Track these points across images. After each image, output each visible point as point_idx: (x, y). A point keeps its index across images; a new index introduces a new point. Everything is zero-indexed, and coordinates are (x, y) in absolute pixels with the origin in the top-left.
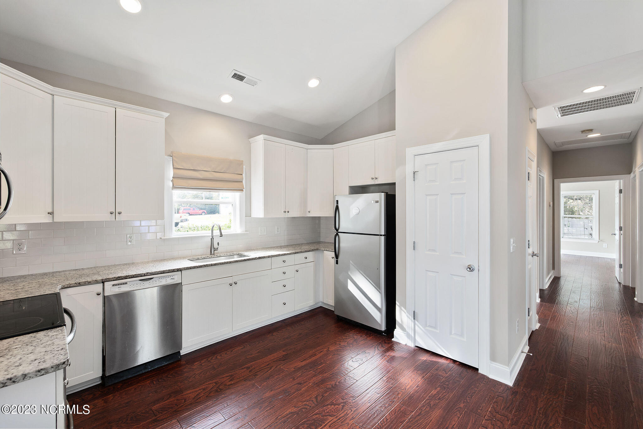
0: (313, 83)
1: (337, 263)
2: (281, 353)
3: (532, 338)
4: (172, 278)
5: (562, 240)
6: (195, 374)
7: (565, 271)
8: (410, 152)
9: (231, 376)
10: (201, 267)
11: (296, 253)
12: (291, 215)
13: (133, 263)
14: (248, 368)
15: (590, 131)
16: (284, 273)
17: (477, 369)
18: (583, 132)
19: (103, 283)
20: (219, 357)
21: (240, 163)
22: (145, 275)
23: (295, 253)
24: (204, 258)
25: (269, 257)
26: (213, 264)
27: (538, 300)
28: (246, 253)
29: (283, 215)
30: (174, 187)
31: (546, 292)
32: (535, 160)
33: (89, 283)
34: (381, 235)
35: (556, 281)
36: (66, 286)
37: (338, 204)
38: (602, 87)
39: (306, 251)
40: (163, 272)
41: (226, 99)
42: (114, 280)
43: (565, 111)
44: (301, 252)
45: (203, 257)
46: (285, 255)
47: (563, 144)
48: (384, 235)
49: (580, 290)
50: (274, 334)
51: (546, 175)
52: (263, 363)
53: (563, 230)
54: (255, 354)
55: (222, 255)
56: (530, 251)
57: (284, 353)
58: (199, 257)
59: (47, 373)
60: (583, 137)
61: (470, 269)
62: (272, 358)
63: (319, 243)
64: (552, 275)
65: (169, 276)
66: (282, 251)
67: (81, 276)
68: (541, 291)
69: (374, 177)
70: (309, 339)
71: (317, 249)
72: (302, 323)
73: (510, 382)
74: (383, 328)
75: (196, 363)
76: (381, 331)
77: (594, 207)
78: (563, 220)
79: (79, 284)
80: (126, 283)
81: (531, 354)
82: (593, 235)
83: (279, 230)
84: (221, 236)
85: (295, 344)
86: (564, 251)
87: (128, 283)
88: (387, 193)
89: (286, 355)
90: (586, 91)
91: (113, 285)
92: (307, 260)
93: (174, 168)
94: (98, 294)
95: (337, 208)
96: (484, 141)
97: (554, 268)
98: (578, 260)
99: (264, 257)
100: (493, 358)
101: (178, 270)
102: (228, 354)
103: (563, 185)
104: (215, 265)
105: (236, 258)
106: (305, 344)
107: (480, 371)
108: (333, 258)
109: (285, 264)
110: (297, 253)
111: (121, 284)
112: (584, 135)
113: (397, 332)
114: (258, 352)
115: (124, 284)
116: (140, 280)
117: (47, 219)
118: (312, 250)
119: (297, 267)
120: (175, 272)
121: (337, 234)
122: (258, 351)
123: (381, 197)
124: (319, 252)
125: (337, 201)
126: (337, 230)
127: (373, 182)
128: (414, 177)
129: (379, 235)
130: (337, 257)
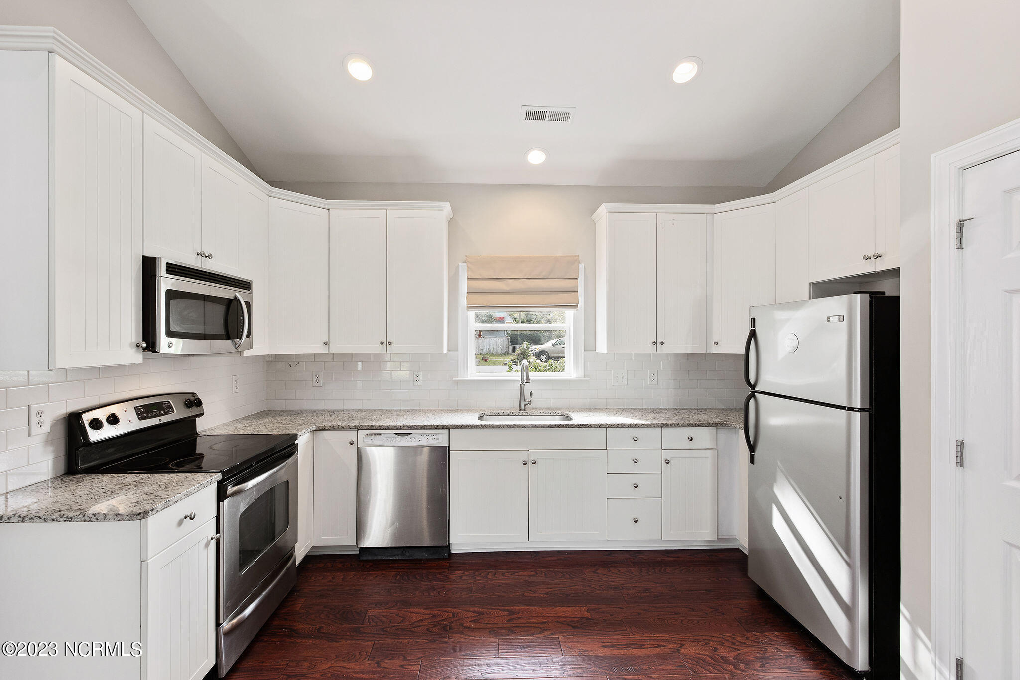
1: (752, 461)
2: (582, 612)
4: (435, 437)
6: (444, 587)
9: (480, 614)
10: (476, 427)
11: (663, 426)
12: (667, 349)
13: (419, 410)
14: (511, 613)
16: (636, 462)
19: (358, 430)
20: (489, 577)
21: (574, 261)
22: (402, 427)
24: (507, 415)
25: (600, 426)
26: (496, 425)
28: (572, 415)
29: (650, 350)
30: (469, 307)
33: (342, 428)
34: (854, 410)
36: (321, 428)
37: (754, 326)
39: (692, 425)
40: (424, 427)
41: (536, 157)
42: (367, 429)
44: (683, 426)
45: (506, 412)
46: (642, 426)
48: (861, 410)
50: (598, 572)
52: (540, 615)
54: (541, 594)
55: (536, 412)
57: (586, 614)
58: (499, 412)
59: (122, 520)
62: (561, 614)
65: (431, 434)
66: (638, 419)
67: (352, 418)
69: (870, 254)
70: (656, 607)
71: (723, 424)
72: (669, 569)
74: (861, 664)
75: (459, 572)
76: (852, 668)
79: (333, 428)
80: (380, 435)
83: (655, 377)
85: (621, 606)
87: (382, 435)
89: (587, 619)
91: (367, 435)
92: (695, 444)
93: (469, 279)
94: (351, 444)
95: (753, 334)
99: (589, 426)
101: (444, 427)
102: (505, 576)
104: (499, 427)
105: (557, 421)
106: (639, 614)
109: (637, 445)
110: (668, 426)
111: (375, 435)
114: (547, 594)
115: (377, 435)
116: (396, 434)
117: (321, 350)
118: (708, 425)
119: (667, 455)
120: (439, 429)
121: (752, 395)
122: (548, 590)
123: (858, 302)
124: (728, 429)
125: (753, 321)
126: (751, 385)
127: (868, 268)
128: (959, 238)
129: (843, 408)
130: (751, 448)
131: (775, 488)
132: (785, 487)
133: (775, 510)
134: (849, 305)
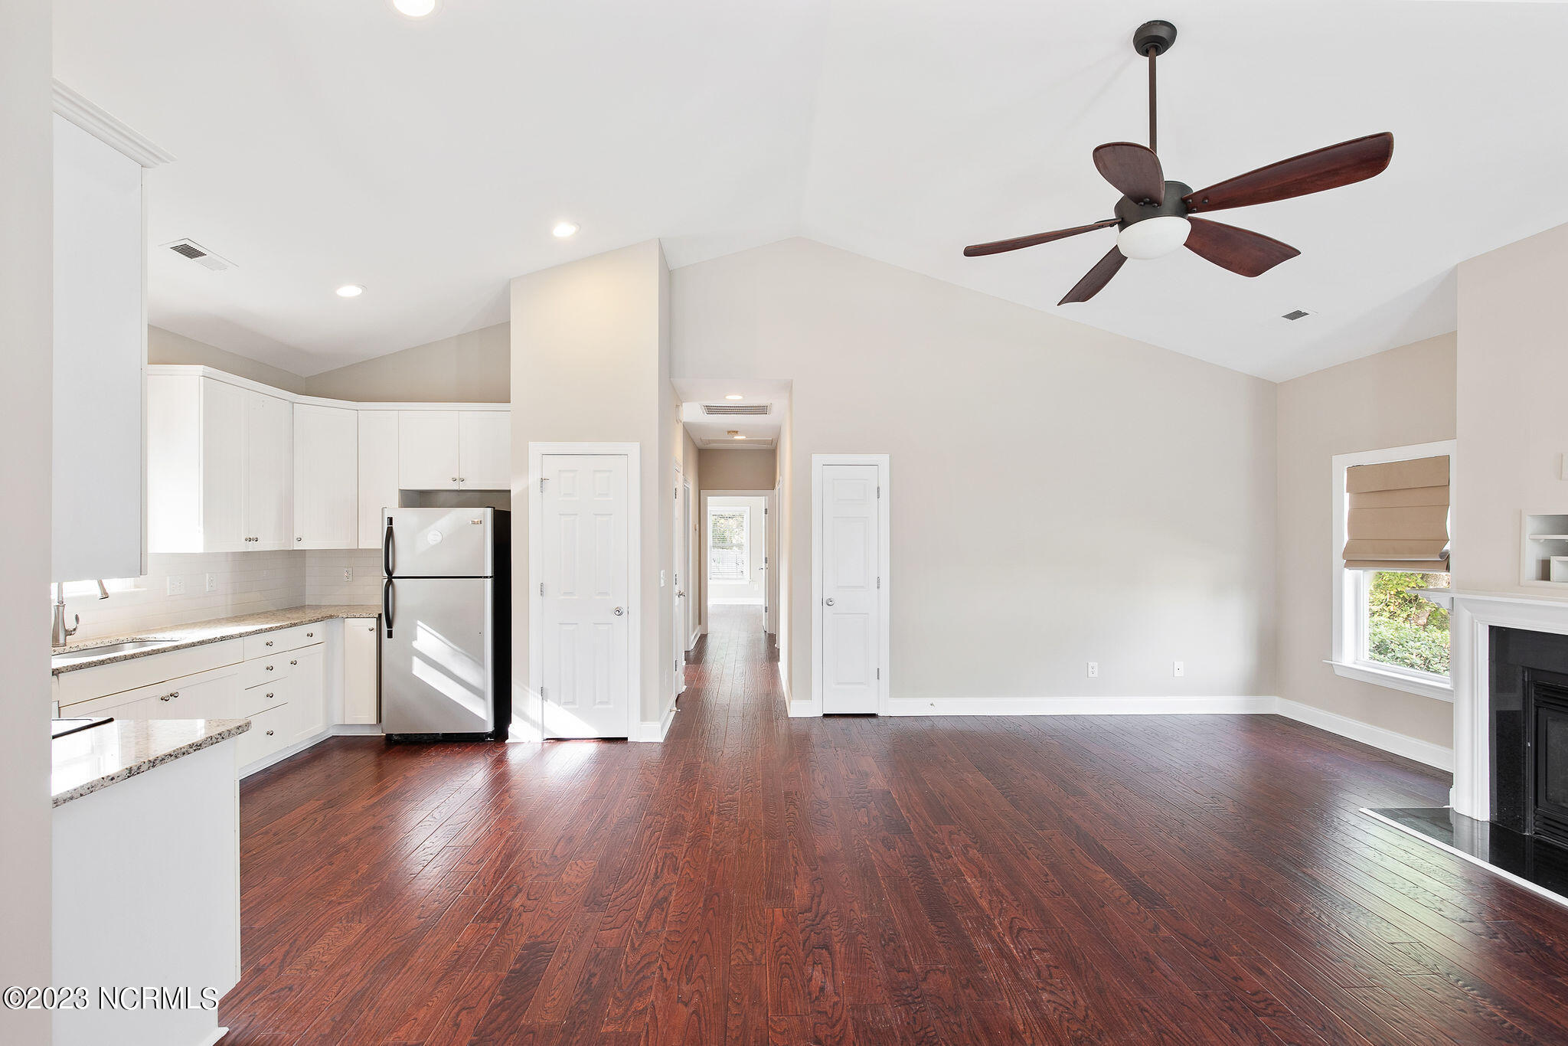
0: (349, 291)
3: (679, 701)
5: (710, 582)
7: (713, 627)
8: (536, 448)
10: (102, 663)
15: (737, 433)
16: (270, 669)
17: (626, 739)
18: (729, 432)
23: (291, 626)
25: (240, 637)
27: (684, 663)
31: (692, 654)
32: (681, 470)
34: (487, 577)
35: (703, 638)
37: (391, 524)
38: (740, 397)
39: (311, 622)
43: (711, 410)
44: (302, 623)
46: (271, 629)
47: (710, 442)
48: (491, 577)
51: (692, 486)
53: (710, 567)
56: (677, 589)
60: (729, 437)
61: (619, 612)
63: (301, 608)
64: (698, 632)
66: (266, 623)
68: (687, 652)
69: (457, 477)
71: (330, 617)
73: (660, 738)
74: (491, 728)
76: (486, 733)
78: (712, 554)
82: (745, 574)
83: (214, 582)
84: (105, 596)
86: (713, 601)
88: (494, 508)
90: (729, 397)
92: (314, 640)
95: (390, 533)
96: (633, 449)
97: (700, 623)
99: (231, 637)
100: (644, 717)
103: (710, 500)
107: (629, 740)
108: (371, 631)
109: (272, 650)
110: (295, 625)
112: (731, 434)
113: (514, 728)
118: (322, 619)
119: (292, 657)
121: (390, 582)
123: (487, 514)
124: (334, 621)
125: (391, 520)
126: (389, 573)
127: (455, 487)
128: (541, 487)
129: (481, 577)
130: (390, 624)
131: (416, 644)
132: (427, 640)
133: (416, 661)
134: (484, 515)
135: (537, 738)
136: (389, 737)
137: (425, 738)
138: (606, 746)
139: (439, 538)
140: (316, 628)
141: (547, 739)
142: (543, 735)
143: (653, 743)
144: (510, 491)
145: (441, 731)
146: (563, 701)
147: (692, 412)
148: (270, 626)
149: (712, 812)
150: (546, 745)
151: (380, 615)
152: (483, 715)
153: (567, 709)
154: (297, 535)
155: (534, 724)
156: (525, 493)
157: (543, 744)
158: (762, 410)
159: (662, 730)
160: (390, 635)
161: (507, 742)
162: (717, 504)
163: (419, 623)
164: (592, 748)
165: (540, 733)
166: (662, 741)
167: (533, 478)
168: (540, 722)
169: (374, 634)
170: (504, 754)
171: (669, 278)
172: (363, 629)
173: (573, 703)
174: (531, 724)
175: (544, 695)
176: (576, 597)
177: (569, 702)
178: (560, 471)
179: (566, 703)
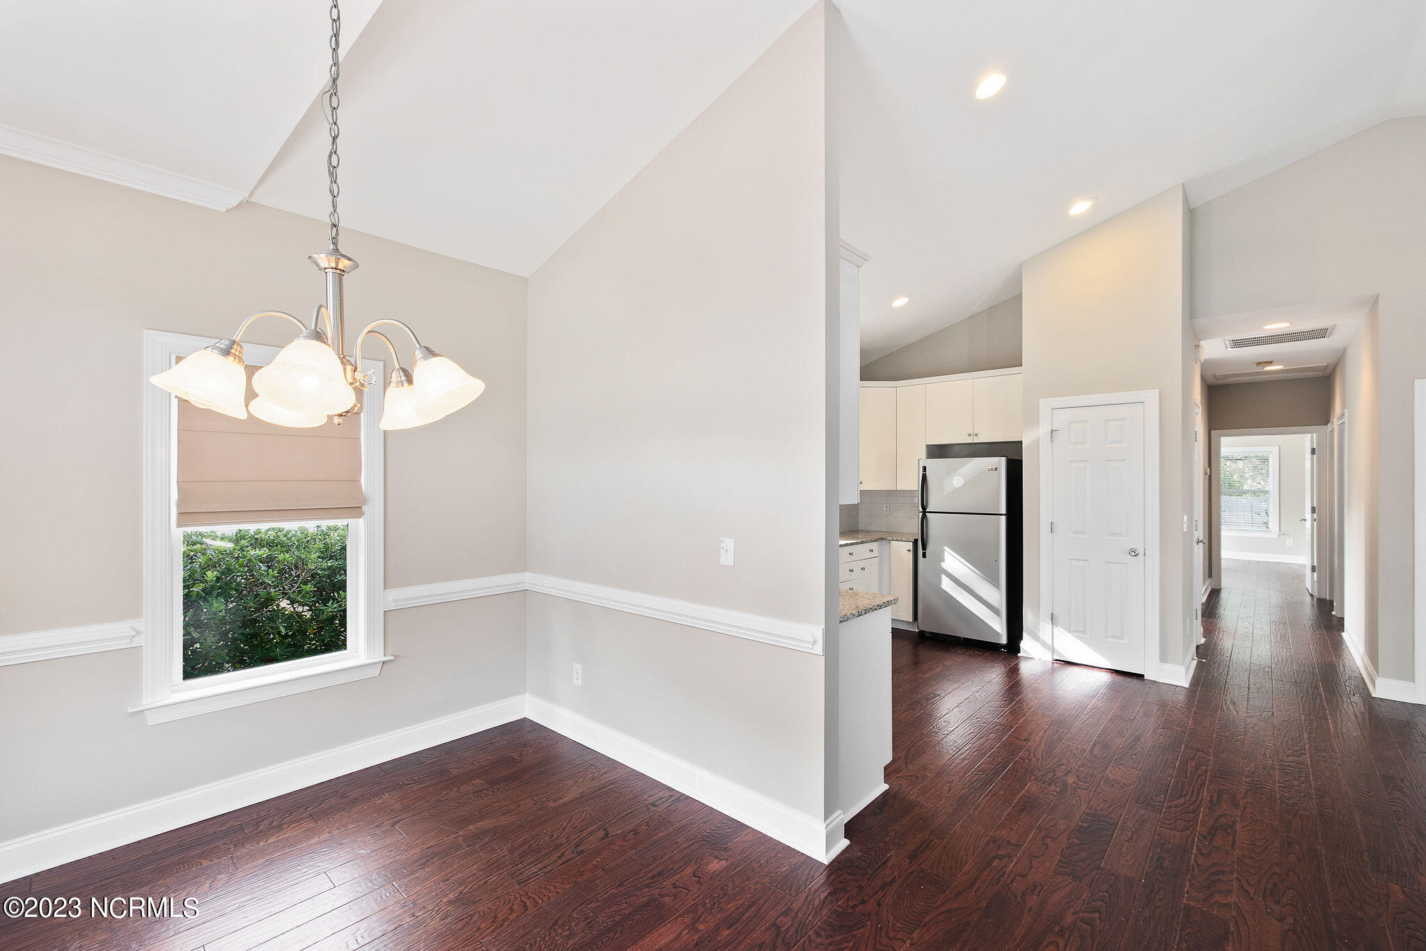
0: (900, 302)
5: (1223, 533)
7: (1226, 582)
8: (1045, 404)
11: (862, 542)
15: (1270, 363)
16: (851, 571)
17: (1143, 676)
18: (1258, 364)
32: (1200, 412)
34: (1002, 515)
35: (1215, 593)
37: (925, 471)
38: (1286, 325)
39: (872, 541)
43: (1237, 344)
44: (865, 542)
46: (852, 544)
47: (1226, 377)
48: (1005, 514)
49: (1254, 603)
53: (1225, 516)
60: (1259, 369)
61: (1134, 553)
64: (1209, 586)
69: (971, 432)
71: (883, 539)
73: (1183, 683)
74: (1004, 641)
76: (1000, 644)
77: (1271, 472)
81: (1204, 661)
82: (1270, 526)
86: (1228, 553)
88: (1008, 457)
90: (1265, 327)
95: (924, 477)
96: (1151, 397)
97: (1210, 575)
98: (1246, 568)
100: (1164, 658)
103: (1223, 439)
107: (1145, 678)
108: (909, 551)
109: (853, 558)
112: (1260, 366)
113: (1026, 645)
118: (876, 540)
119: (863, 564)
121: (925, 515)
123: (1002, 462)
124: (884, 542)
125: (925, 468)
126: (924, 508)
127: (969, 440)
128: (1051, 437)
129: (997, 514)
130: (924, 548)
131: (944, 565)
132: (953, 562)
133: (944, 578)
134: (999, 462)
135: (1048, 657)
136: (922, 633)
137: (950, 639)
138: (1119, 678)
139: (962, 482)
140: (874, 546)
141: (1057, 660)
142: (1053, 656)
143: (1177, 686)
144: (1021, 442)
145: (962, 636)
146: (1073, 628)
147: (1215, 349)
148: (847, 542)
149: (1272, 768)
150: (1056, 665)
151: (916, 541)
152: (998, 627)
153: (1076, 637)
154: (861, 480)
155: (1044, 644)
156: (1036, 444)
157: (1053, 663)
158: (1321, 333)
159: (1186, 675)
160: (924, 556)
161: (1019, 655)
162: (1231, 445)
163: (946, 548)
164: (1105, 677)
165: (1050, 654)
166: (1187, 686)
167: (1043, 430)
168: (1051, 644)
169: (911, 554)
170: (1017, 664)
171: (1192, 216)
172: (903, 550)
173: (1083, 632)
174: (1042, 645)
175: (1054, 622)
176: (1087, 536)
177: (1080, 631)
178: (1070, 422)
179: (1075, 631)
